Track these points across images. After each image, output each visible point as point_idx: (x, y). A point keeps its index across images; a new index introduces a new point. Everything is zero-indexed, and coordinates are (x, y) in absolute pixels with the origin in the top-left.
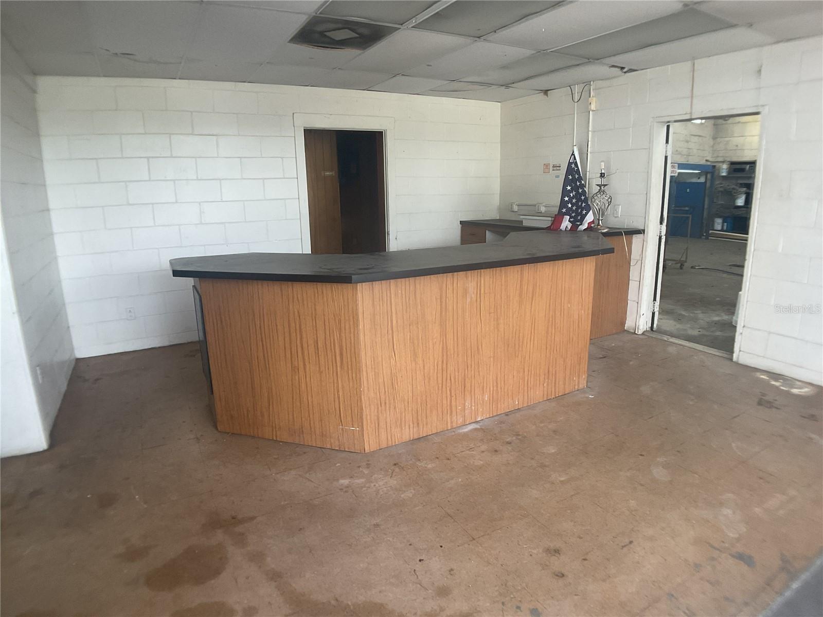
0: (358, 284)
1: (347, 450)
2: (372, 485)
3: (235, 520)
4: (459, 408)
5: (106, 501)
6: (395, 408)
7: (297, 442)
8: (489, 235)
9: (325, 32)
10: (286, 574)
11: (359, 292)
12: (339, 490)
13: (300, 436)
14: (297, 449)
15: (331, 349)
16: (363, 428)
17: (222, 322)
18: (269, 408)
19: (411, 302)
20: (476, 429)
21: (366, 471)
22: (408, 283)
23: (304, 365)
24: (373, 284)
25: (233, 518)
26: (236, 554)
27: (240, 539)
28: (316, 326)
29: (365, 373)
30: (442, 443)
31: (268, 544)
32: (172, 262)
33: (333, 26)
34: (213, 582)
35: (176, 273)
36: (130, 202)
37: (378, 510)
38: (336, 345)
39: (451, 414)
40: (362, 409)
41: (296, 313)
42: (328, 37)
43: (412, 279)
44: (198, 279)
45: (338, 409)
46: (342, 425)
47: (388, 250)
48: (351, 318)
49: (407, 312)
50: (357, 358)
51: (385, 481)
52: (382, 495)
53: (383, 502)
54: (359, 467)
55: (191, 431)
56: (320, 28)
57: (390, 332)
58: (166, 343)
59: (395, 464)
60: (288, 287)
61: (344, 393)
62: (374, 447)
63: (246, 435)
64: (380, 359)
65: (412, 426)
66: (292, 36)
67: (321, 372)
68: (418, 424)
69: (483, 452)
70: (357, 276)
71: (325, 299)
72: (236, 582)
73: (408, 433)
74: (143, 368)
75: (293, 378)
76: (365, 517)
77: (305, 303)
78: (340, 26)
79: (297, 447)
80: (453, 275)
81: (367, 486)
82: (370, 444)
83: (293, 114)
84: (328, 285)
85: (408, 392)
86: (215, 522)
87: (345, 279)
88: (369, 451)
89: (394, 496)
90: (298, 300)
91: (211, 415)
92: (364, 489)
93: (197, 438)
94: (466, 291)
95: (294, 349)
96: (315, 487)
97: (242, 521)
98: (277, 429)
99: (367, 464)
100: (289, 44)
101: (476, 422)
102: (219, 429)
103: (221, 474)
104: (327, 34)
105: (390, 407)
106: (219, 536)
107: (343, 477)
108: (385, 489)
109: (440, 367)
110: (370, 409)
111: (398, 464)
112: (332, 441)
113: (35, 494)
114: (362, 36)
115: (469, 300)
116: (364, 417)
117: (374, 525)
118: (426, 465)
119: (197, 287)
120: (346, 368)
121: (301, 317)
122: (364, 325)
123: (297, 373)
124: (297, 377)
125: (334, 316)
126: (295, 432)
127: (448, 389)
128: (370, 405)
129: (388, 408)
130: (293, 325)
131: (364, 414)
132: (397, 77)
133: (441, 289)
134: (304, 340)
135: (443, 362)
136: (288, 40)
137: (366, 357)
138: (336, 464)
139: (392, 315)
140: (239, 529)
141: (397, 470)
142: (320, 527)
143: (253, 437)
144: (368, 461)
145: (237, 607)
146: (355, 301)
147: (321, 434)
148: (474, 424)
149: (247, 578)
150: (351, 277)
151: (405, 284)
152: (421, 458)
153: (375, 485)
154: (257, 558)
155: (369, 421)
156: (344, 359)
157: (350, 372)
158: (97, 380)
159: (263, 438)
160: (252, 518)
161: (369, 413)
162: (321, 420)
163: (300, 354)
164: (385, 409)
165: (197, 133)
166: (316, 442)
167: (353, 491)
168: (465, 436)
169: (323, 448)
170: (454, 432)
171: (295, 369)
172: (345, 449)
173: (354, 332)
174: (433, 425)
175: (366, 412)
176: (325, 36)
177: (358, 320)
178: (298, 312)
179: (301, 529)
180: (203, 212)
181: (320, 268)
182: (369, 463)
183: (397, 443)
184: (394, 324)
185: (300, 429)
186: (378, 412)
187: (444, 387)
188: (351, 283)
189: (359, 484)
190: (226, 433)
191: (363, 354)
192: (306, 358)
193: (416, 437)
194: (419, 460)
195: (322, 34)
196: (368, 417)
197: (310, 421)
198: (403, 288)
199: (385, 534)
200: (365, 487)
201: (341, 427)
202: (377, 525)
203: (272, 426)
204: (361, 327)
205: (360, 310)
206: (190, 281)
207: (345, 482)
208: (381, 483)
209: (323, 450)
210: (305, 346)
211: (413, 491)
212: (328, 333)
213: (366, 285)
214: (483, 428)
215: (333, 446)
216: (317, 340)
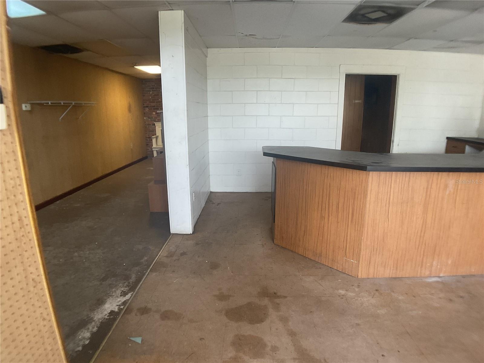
0: (370, 172)
1: (346, 273)
2: (360, 299)
3: (275, 295)
4: (428, 264)
5: (214, 266)
6: (383, 255)
7: (317, 260)
8: (468, 148)
9: (366, 14)
10: (299, 334)
11: (370, 177)
12: (338, 296)
13: (319, 257)
14: (316, 265)
15: (347, 210)
16: (359, 261)
17: (285, 183)
18: (304, 237)
19: (405, 188)
20: (437, 282)
21: (357, 290)
22: (404, 176)
23: (329, 216)
24: (380, 173)
25: (275, 293)
26: (273, 314)
27: (277, 307)
28: (339, 194)
29: (366, 229)
30: (411, 285)
31: (292, 315)
32: (263, 148)
33: (370, 10)
34: (258, 325)
35: (265, 154)
36: (246, 115)
37: (360, 316)
38: (350, 208)
39: (422, 267)
40: (360, 250)
41: (328, 184)
42: (367, 17)
43: (408, 173)
44: (276, 158)
45: (345, 247)
46: (346, 258)
47: (391, 152)
48: (363, 192)
49: (401, 194)
50: (363, 219)
51: (368, 299)
52: (364, 307)
53: (364, 312)
54: (353, 285)
55: (260, 240)
56: (362, 12)
57: (387, 205)
58: (254, 191)
59: (377, 290)
60: (325, 168)
61: (350, 238)
62: (364, 276)
63: (289, 249)
64: (378, 221)
65: (392, 269)
66: (345, 18)
67: (338, 223)
68: (397, 268)
69: (440, 298)
70: (371, 167)
71: (347, 178)
72: (271, 330)
73: (388, 273)
74: (241, 202)
75: (321, 222)
76: (351, 317)
77: (335, 178)
78: (376, 9)
79: (317, 263)
80: (438, 174)
81: (356, 298)
82: (362, 273)
83: (340, 65)
84: (351, 170)
85: (394, 246)
86: (265, 293)
87: (363, 168)
88: (360, 278)
89: (372, 310)
90: (330, 177)
91: (271, 234)
92: (354, 300)
93: (263, 245)
94: (446, 186)
95: (324, 205)
96: (323, 290)
97: (279, 297)
98: (306, 250)
99: (358, 285)
100: (342, 23)
101: (439, 277)
102: (275, 243)
103: (272, 268)
104: (367, 15)
105: (379, 254)
106: (266, 301)
107: (342, 289)
108: (367, 304)
109: (419, 234)
110: (366, 252)
111: (378, 290)
112: (338, 265)
113: (183, 254)
114: (389, 15)
115: (447, 193)
116: (361, 256)
117: (356, 324)
118: (398, 297)
119: (275, 163)
120: (354, 223)
121: (331, 188)
122: (371, 197)
123: (324, 220)
124: (323, 222)
125: (352, 190)
126: (317, 255)
127: (422, 250)
128: (366, 249)
129: (378, 254)
130: (325, 190)
131: (362, 253)
132: (411, 40)
133: (428, 182)
134: (331, 201)
135: (421, 231)
136: (342, 21)
137: (368, 219)
138: (338, 280)
139: (390, 194)
140: (277, 301)
141: (377, 293)
142: (323, 314)
143: (292, 251)
144: (359, 283)
145: (269, 344)
146: (367, 182)
147: (332, 260)
148: (437, 278)
149: (277, 329)
150: (367, 167)
151: (403, 176)
152: (395, 291)
153: (361, 300)
154: (284, 320)
155: (364, 259)
156: (354, 218)
157: (356, 226)
158: (218, 204)
159: (298, 253)
160: (285, 297)
161: (365, 253)
162: (333, 251)
163: (327, 209)
164: (376, 254)
165: (284, 78)
166: (328, 263)
167: (346, 299)
168: (429, 285)
169: (332, 268)
170: (422, 279)
171: (322, 218)
172: (345, 272)
173: (363, 202)
174: (407, 271)
175: (363, 253)
176: (366, 17)
177: (367, 195)
178: (330, 184)
179: (311, 312)
180: (282, 122)
181: (347, 159)
182: (359, 285)
183: (380, 277)
184: (391, 201)
185: (319, 253)
186: (371, 254)
187: (420, 248)
188: (366, 171)
189: (351, 296)
190: (278, 245)
191: (367, 216)
192: (330, 212)
193: (394, 276)
194: (393, 292)
195: (363, 15)
196: (364, 257)
197: (327, 250)
198: (401, 178)
199: (363, 332)
200: (354, 299)
201: (345, 258)
202: (358, 325)
203: (304, 248)
204: (368, 199)
205: (369, 189)
206: (271, 159)
207: (342, 292)
208: (365, 299)
209: (331, 269)
210: (331, 204)
211: (386, 311)
212: (346, 199)
213: (375, 174)
214: (444, 282)
215: (338, 268)
216: (339, 203)
